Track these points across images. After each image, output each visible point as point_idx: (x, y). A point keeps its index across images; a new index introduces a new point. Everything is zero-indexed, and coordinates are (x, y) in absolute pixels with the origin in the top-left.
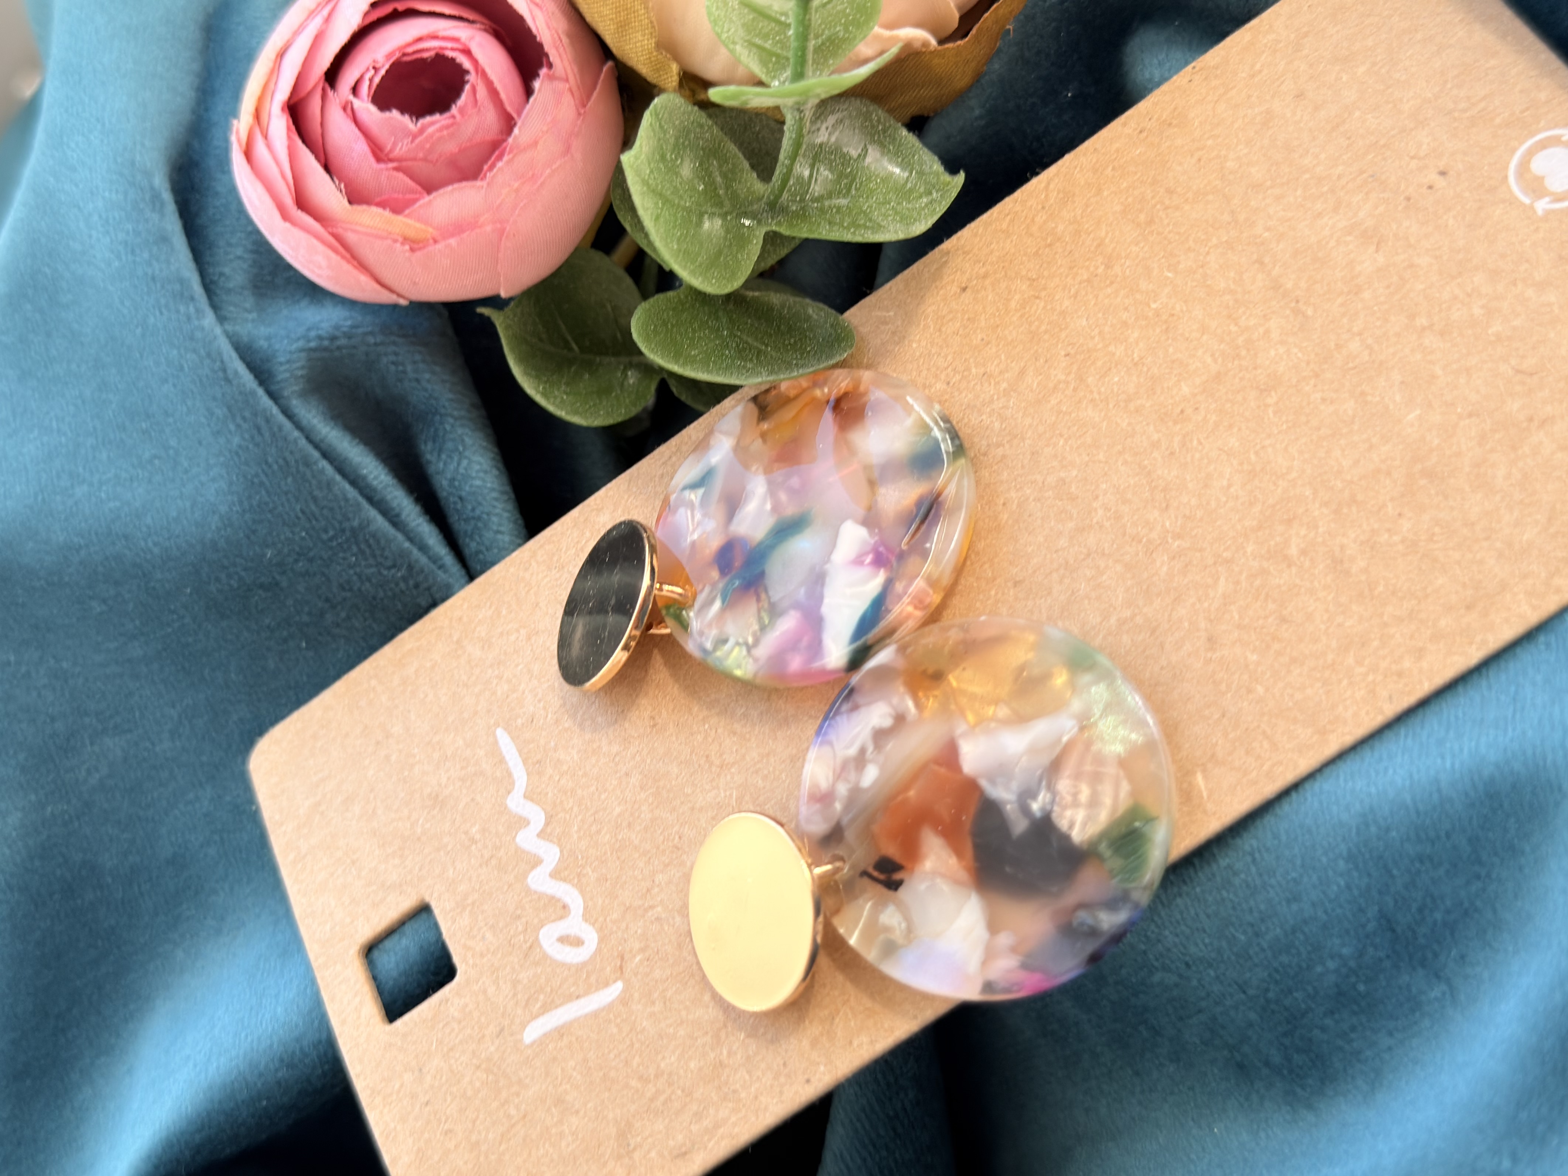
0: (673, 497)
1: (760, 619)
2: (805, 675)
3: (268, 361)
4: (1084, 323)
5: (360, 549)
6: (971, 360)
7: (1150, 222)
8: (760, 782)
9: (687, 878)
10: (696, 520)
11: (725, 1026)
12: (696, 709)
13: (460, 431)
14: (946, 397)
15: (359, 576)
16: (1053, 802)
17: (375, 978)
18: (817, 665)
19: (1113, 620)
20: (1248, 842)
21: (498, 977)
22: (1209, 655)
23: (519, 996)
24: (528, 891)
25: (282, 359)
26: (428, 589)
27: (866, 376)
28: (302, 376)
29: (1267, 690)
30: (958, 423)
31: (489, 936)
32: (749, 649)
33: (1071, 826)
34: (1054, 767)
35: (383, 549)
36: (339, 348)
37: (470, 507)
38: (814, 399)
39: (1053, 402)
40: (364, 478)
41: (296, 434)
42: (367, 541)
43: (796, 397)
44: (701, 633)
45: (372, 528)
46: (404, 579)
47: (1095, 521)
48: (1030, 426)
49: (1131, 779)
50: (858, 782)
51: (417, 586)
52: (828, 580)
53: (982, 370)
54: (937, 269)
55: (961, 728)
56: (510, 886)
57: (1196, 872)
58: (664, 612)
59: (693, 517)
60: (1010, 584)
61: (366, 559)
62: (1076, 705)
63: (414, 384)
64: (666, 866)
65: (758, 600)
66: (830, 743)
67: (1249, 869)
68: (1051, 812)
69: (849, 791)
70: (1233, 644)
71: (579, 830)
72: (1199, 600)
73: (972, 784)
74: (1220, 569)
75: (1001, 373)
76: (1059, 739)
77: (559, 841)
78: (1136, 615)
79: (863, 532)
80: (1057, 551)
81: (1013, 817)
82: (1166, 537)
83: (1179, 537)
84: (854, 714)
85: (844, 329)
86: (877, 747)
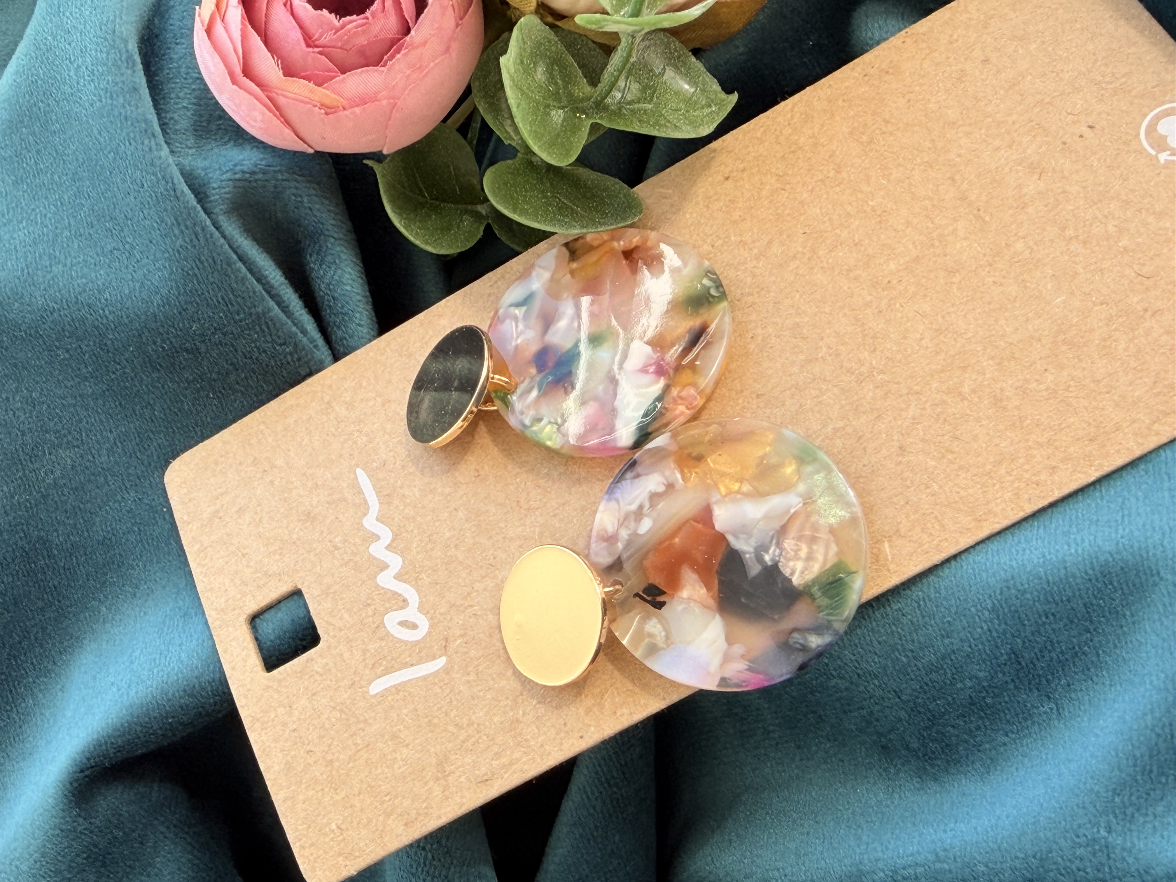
0: (501, 312)
3: (205, 185)
4: (818, 211)
5: (262, 329)
6: (731, 231)
7: (871, 142)
8: (558, 524)
9: (500, 588)
10: (519, 330)
11: (522, 694)
12: (511, 466)
13: (338, 248)
14: (712, 255)
15: (259, 349)
16: (780, 555)
17: (257, 639)
18: (611, 442)
20: (915, 592)
21: (351, 646)
22: (900, 459)
23: (367, 661)
24: (377, 587)
25: (215, 185)
26: (308, 362)
27: (653, 235)
28: (228, 198)
29: (941, 487)
30: (720, 275)
31: (346, 616)
32: (558, 426)
33: (792, 574)
34: (782, 531)
35: (278, 331)
36: (256, 181)
37: (340, 305)
38: (612, 250)
39: (793, 266)
40: (266, 277)
41: (222, 241)
42: (267, 323)
43: (599, 246)
44: (522, 412)
45: (271, 314)
46: (291, 354)
47: (820, 355)
48: (774, 282)
49: (838, 543)
50: (636, 530)
51: (299, 359)
53: (739, 239)
54: (707, 162)
56: (364, 582)
57: (874, 612)
58: (495, 395)
59: (517, 327)
60: (754, 396)
61: (265, 336)
62: (801, 488)
63: (308, 212)
64: (483, 577)
65: (566, 393)
66: (617, 501)
67: (915, 613)
68: (779, 561)
69: (629, 535)
70: (918, 452)
71: (417, 547)
72: (895, 419)
73: (721, 537)
74: (911, 398)
75: (753, 242)
76: (788, 511)
77: (402, 553)
78: (847, 426)
79: (648, 349)
80: (790, 375)
81: (750, 563)
82: (872, 372)
83: (882, 372)
84: (636, 481)
85: (634, 198)
86: (652, 505)
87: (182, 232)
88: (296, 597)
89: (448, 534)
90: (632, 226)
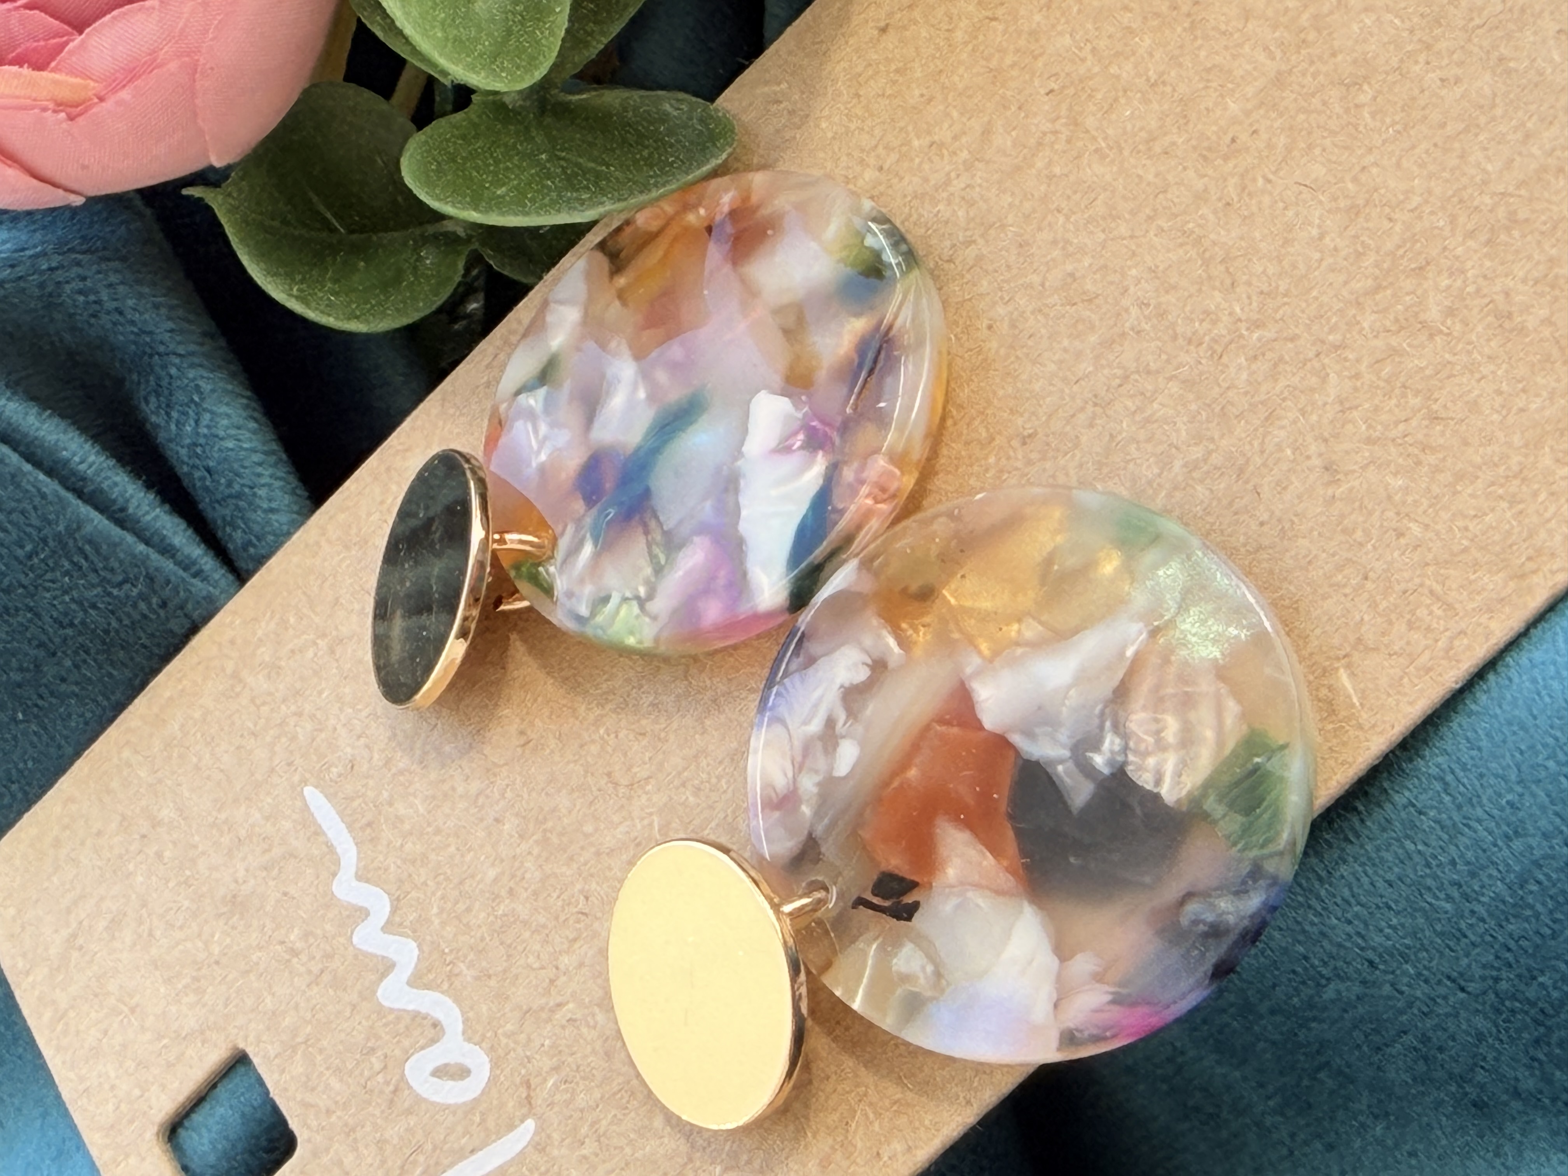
1: (652, 557)
2: (729, 627)
4: (1068, 41)
5: (75, 564)
6: (910, 128)
8: (691, 799)
10: (541, 433)
12: (583, 707)
13: (191, 373)
14: (882, 188)
15: (80, 603)
16: (1126, 748)
18: (744, 609)
19: (1178, 464)
20: (1432, 760)
21: (355, 1140)
22: (1330, 491)
24: (381, 1011)
26: (182, 607)
27: (758, 180)
29: (1427, 526)
30: (903, 223)
31: (334, 1083)
32: (642, 603)
33: (1159, 780)
34: (1120, 698)
35: (106, 559)
37: (223, 481)
38: (688, 229)
39: (1039, 164)
40: (65, 461)
42: (81, 551)
43: (660, 231)
44: (570, 595)
45: (88, 529)
46: (144, 597)
47: (1127, 325)
48: (1011, 205)
49: (1238, 695)
50: (831, 770)
51: (164, 604)
52: (742, 483)
53: (928, 139)
54: (840, 9)
55: (972, 663)
56: (354, 1007)
57: (1362, 821)
58: (512, 574)
59: (536, 431)
60: (1015, 443)
61: (84, 576)
62: (1139, 600)
64: (572, 942)
65: (647, 532)
66: (782, 721)
67: (1441, 802)
68: (1125, 763)
69: (819, 784)
70: (1364, 468)
71: (441, 912)
72: (1303, 411)
73: (999, 744)
74: (1326, 361)
75: (955, 138)
76: (1122, 656)
77: (414, 931)
78: (1210, 453)
79: (785, 404)
80: (1077, 382)
81: (1067, 780)
82: (1237, 330)
83: (1258, 325)
84: (811, 671)
85: (718, 121)
86: (852, 713)
88: (241, 1070)
90: (715, 174)
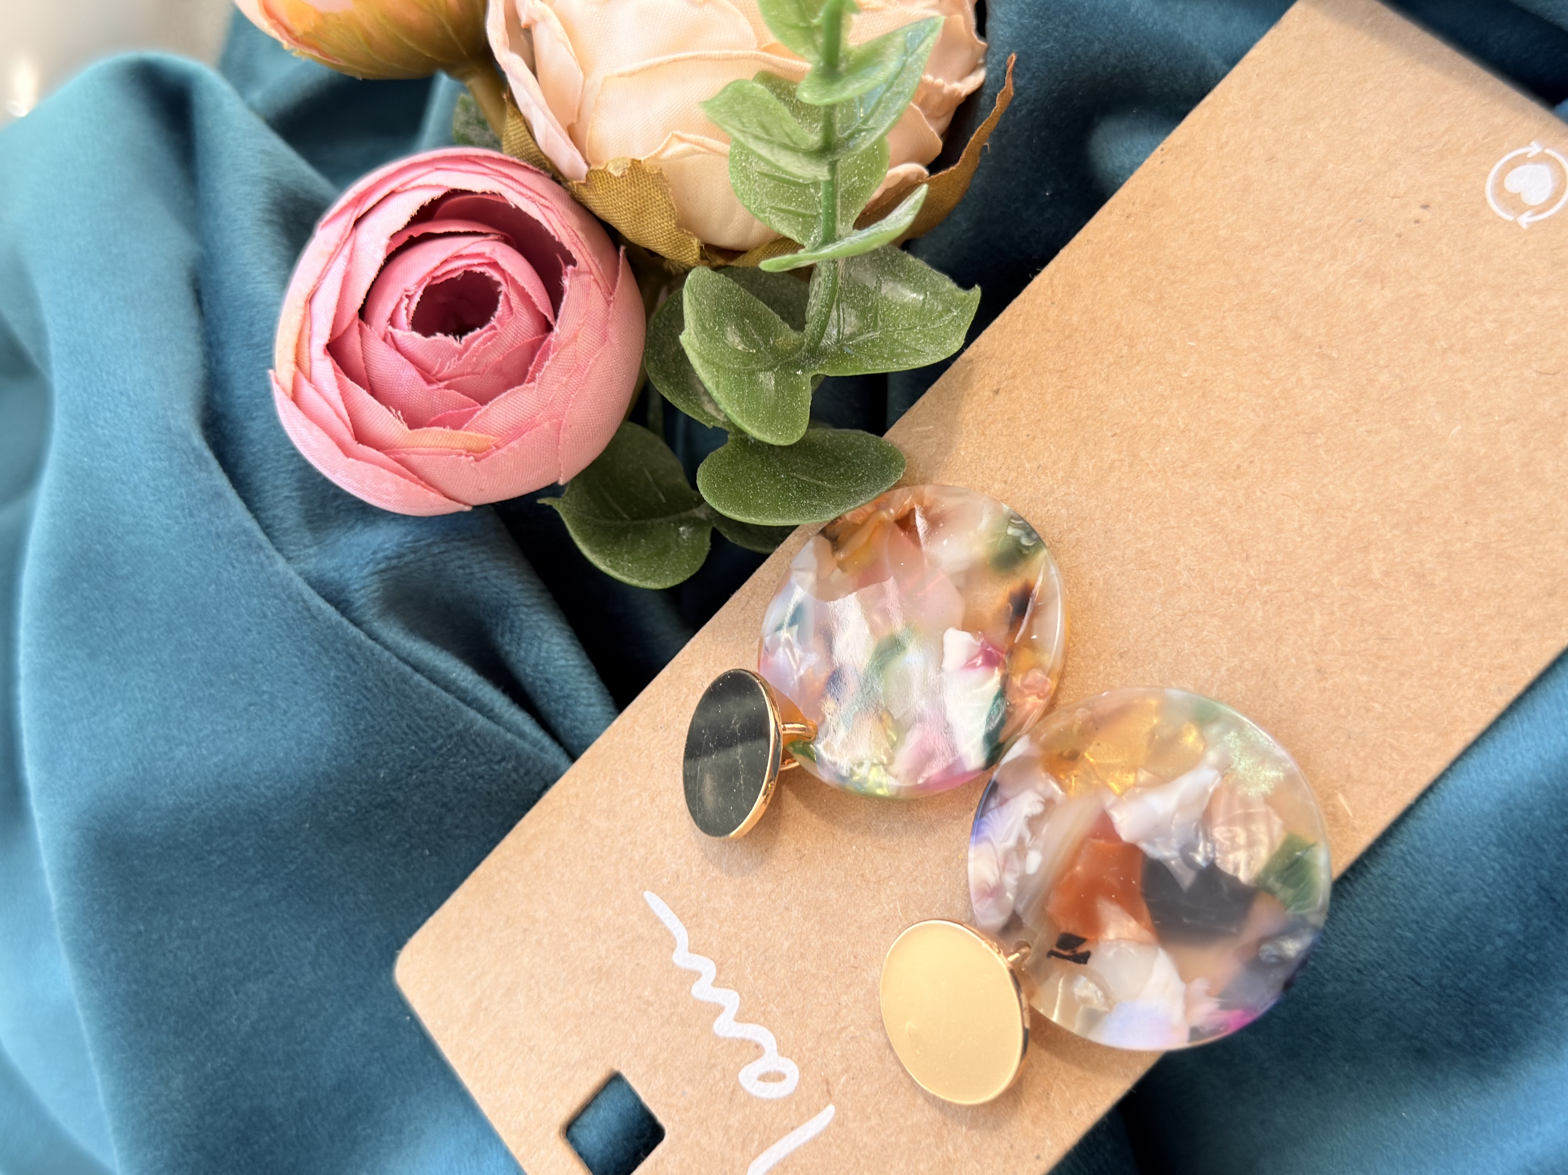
0: (767, 640)
1: (888, 737)
3: (343, 590)
4: (1123, 402)
5: (469, 750)
6: (1023, 456)
7: (1161, 298)
8: (920, 888)
9: (873, 993)
10: (797, 656)
11: (945, 1124)
12: (839, 833)
13: (535, 617)
14: (1008, 495)
15: (472, 776)
16: (1214, 849)
17: (581, 1155)
18: (958, 768)
19: (1223, 670)
20: (1397, 847)
21: (708, 1127)
22: (1322, 684)
23: (734, 1140)
24: (717, 1040)
25: (356, 586)
26: (539, 773)
28: (378, 598)
29: (1384, 705)
30: (1026, 517)
31: (689, 1090)
32: (886, 767)
33: (1237, 868)
34: (1206, 819)
35: (490, 746)
36: (407, 564)
37: (558, 687)
38: (882, 523)
39: (1113, 480)
40: (454, 682)
41: (387, 654)
42: (474, 741)
43: (864, 523)
44: (833, 762)
45: (475, 728)
46: (515, 769)
47: (1182, 582)
48: (1097, 506)
49: (1280, 814)
50: (1024, 871)
51: (527, 773)
52: (945, 688)
53: (1035, 464)
54: (964, 378)
56: (697, 1038)
57: (1352, 885)
59: (793, 655)
60: (1115, 657)
61: (476, 758)
62: (1212, 756)
63: (484, 583)
64: (848, 986)
65: (881, 720)
66: (988, 840)
67: (1403, 871)
68: (1214, 859)
69: (1017, 879)
70: (1342, 670)
71: (753, 971)
72: (1300, 636)
73: (1132, 850)
74: (1312, 604)
75: (1054, 463)
76: (1206, 791)
77: (736, 985)
78: (1244, 661)
79: (966, 637)
80: (1152, 618)
81: (1179, 871)
82: (1253, 585)
83: (1265, 582)
84: (1005, 807)
85: (889, 449)
86: (1034, 833)
87: (333, 658)
88: (615, 1084)
89: (786, 944)
90: (897, 486)
